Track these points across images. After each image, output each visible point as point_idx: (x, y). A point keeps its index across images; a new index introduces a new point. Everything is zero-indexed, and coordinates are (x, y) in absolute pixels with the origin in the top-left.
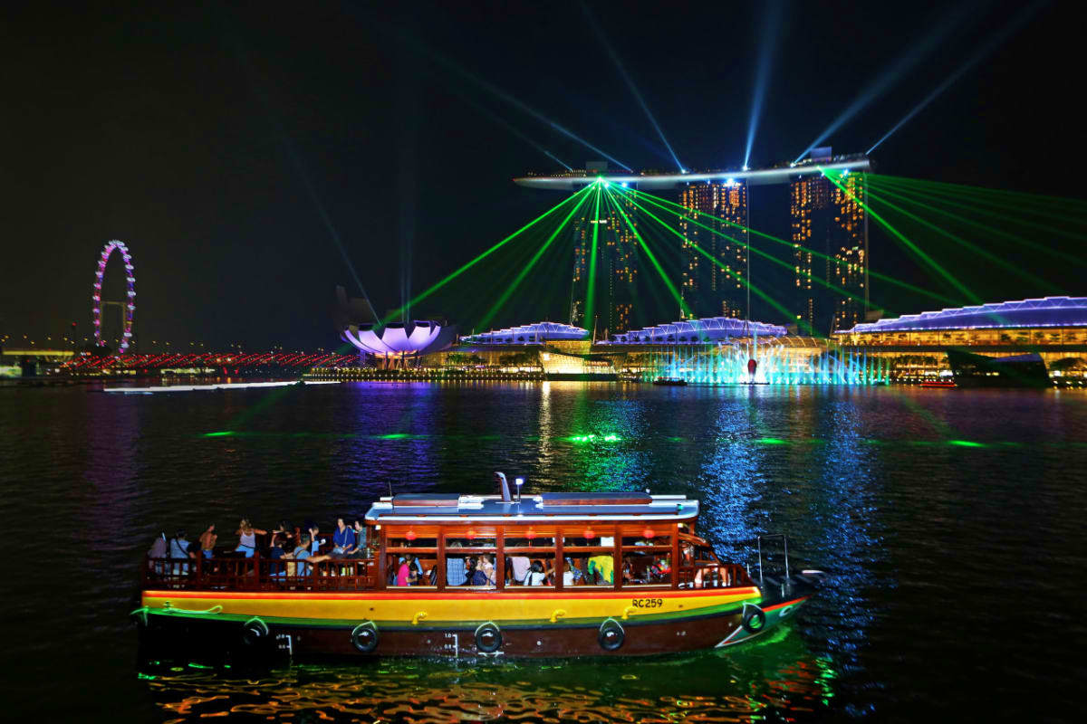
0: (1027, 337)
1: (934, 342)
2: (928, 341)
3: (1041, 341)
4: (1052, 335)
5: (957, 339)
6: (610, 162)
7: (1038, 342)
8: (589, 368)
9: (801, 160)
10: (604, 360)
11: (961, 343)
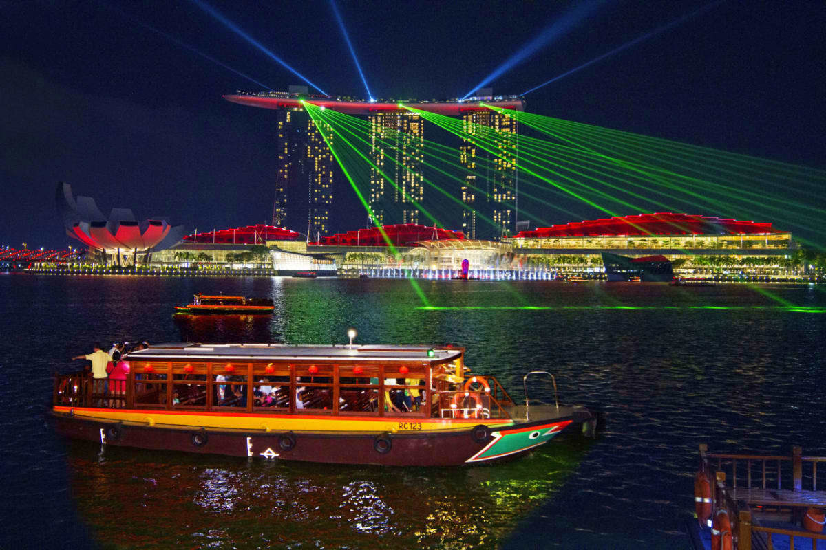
0: (647, 242)
1: (580, 246)
2: (575, 246)
3: (656, 246)
4: (664, 241)
5: (597, 244)
6: (310, 87)
7: (654, 247)
8: (316, 265)
9: (468, 98)
10: (326, 259)
11: (599, 247)
